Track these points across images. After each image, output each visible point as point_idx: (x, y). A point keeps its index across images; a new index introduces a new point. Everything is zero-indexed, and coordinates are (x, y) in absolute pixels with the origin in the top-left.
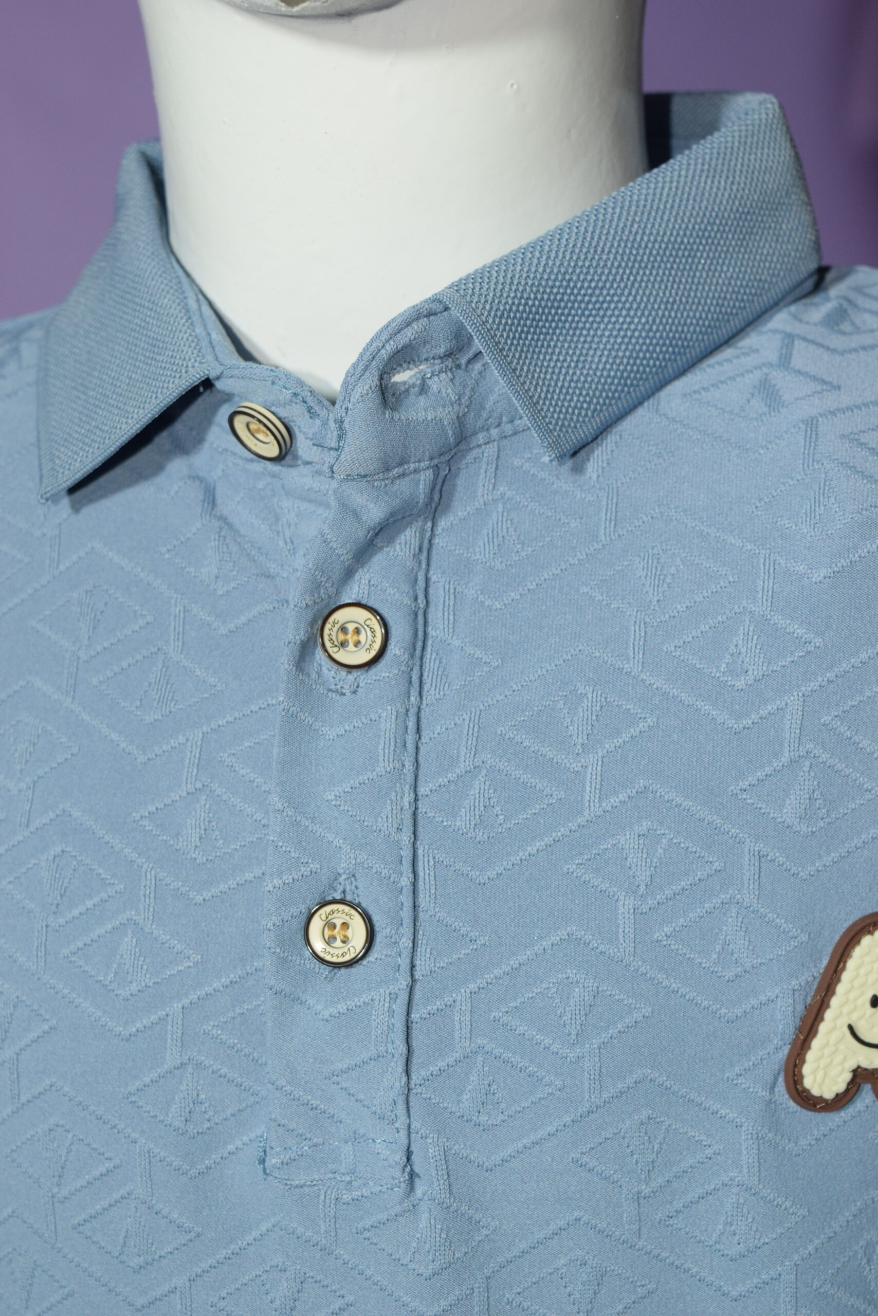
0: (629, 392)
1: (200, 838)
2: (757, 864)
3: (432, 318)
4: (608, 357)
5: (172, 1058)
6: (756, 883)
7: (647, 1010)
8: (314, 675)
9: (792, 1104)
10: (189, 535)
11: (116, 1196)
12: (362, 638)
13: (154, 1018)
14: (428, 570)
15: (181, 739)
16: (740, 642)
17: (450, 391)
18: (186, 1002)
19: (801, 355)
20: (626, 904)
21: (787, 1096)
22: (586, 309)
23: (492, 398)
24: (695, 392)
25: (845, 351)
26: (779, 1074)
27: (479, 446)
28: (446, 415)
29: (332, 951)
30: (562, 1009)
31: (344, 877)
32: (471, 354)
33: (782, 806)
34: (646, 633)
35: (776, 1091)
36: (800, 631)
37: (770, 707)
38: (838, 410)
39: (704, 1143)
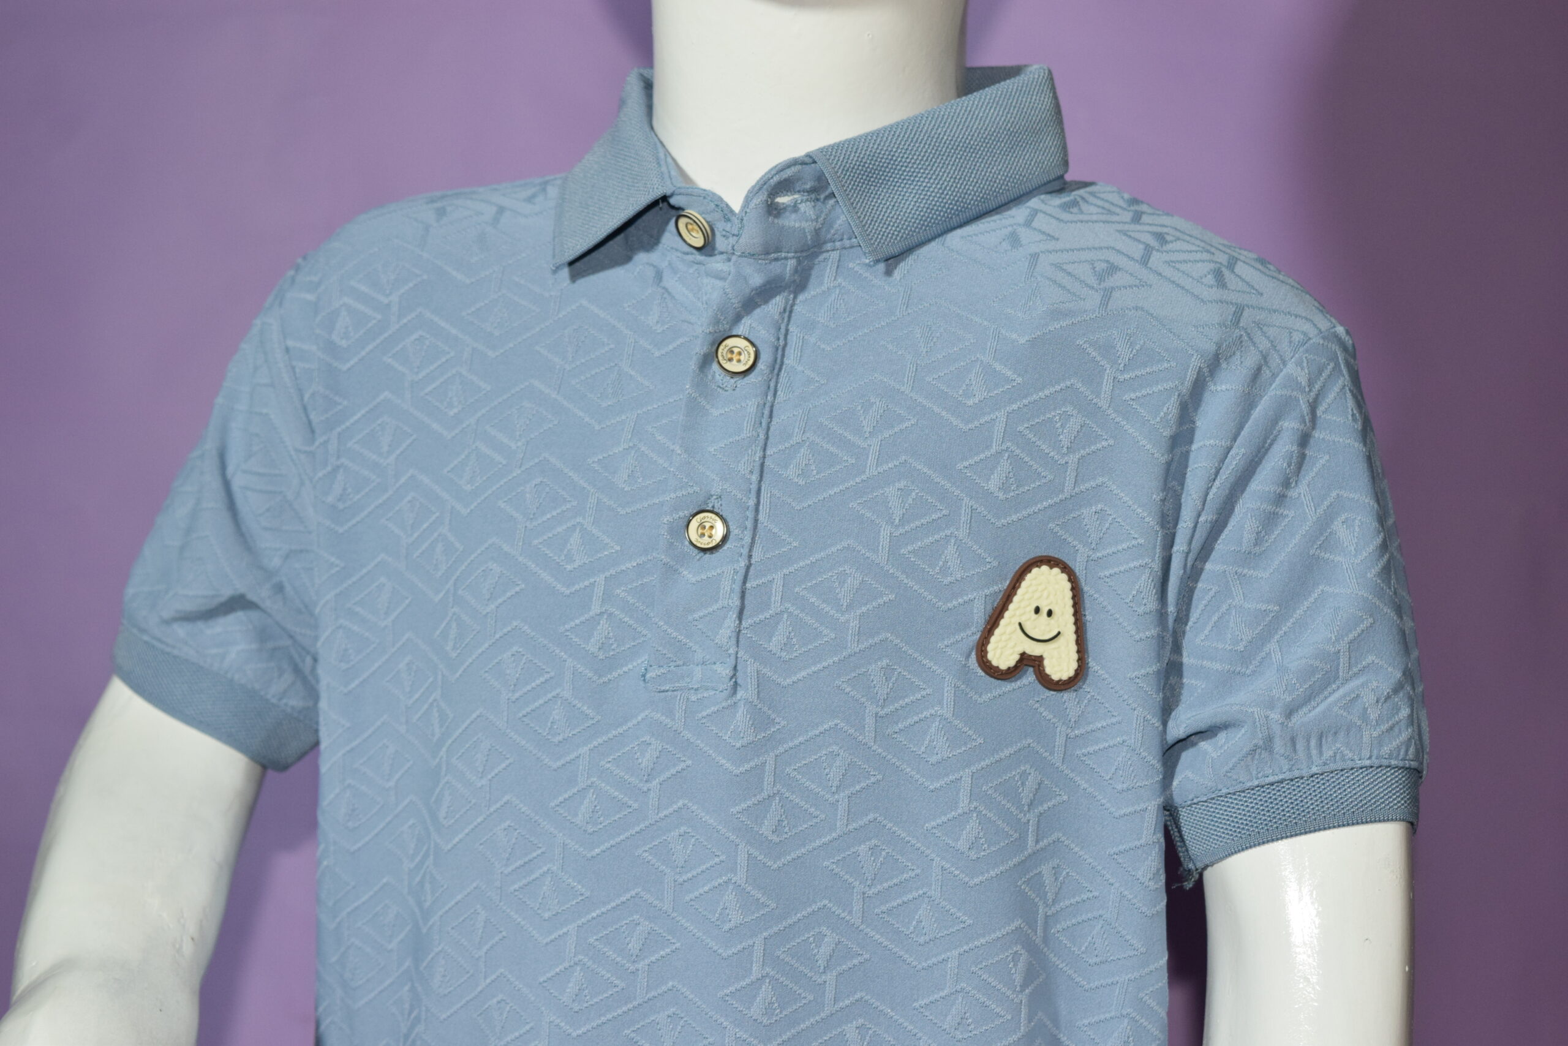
0: (925, 230)
1: (629, 476)
2: (970, 514)
3: (804, 166)
4: (914, 206)
5: (595, 609)
6: (968, 526)
7: (892, 597)
8: (710, 377)
9: (981, 673)
10: (643, 297)
11: (550, 696)
12: (742, 358)
13: (587, 583)
14: (788, 325)
15: (623, 417)
16: (973, 378)
17: (811, 213)
18: (607, 574)
19: (1040, 222)
20: (885, 532)
21: (977, 664)
22: (902, 175)
23: (839, 222)
24: (969, 236)
25: (1068, 221)
26: (972, 649)
27: (828, 251)
28: (808, 226)
29: (701, 541)
30: (839, 589)
31: (715, 497)
32: (827, 193)
33: (989, 480)
34: (916, 369)
35: (970, 659)
36: (1009, 373)
37: (987, 418)
38: (1054, 250)
39: (921, 687)
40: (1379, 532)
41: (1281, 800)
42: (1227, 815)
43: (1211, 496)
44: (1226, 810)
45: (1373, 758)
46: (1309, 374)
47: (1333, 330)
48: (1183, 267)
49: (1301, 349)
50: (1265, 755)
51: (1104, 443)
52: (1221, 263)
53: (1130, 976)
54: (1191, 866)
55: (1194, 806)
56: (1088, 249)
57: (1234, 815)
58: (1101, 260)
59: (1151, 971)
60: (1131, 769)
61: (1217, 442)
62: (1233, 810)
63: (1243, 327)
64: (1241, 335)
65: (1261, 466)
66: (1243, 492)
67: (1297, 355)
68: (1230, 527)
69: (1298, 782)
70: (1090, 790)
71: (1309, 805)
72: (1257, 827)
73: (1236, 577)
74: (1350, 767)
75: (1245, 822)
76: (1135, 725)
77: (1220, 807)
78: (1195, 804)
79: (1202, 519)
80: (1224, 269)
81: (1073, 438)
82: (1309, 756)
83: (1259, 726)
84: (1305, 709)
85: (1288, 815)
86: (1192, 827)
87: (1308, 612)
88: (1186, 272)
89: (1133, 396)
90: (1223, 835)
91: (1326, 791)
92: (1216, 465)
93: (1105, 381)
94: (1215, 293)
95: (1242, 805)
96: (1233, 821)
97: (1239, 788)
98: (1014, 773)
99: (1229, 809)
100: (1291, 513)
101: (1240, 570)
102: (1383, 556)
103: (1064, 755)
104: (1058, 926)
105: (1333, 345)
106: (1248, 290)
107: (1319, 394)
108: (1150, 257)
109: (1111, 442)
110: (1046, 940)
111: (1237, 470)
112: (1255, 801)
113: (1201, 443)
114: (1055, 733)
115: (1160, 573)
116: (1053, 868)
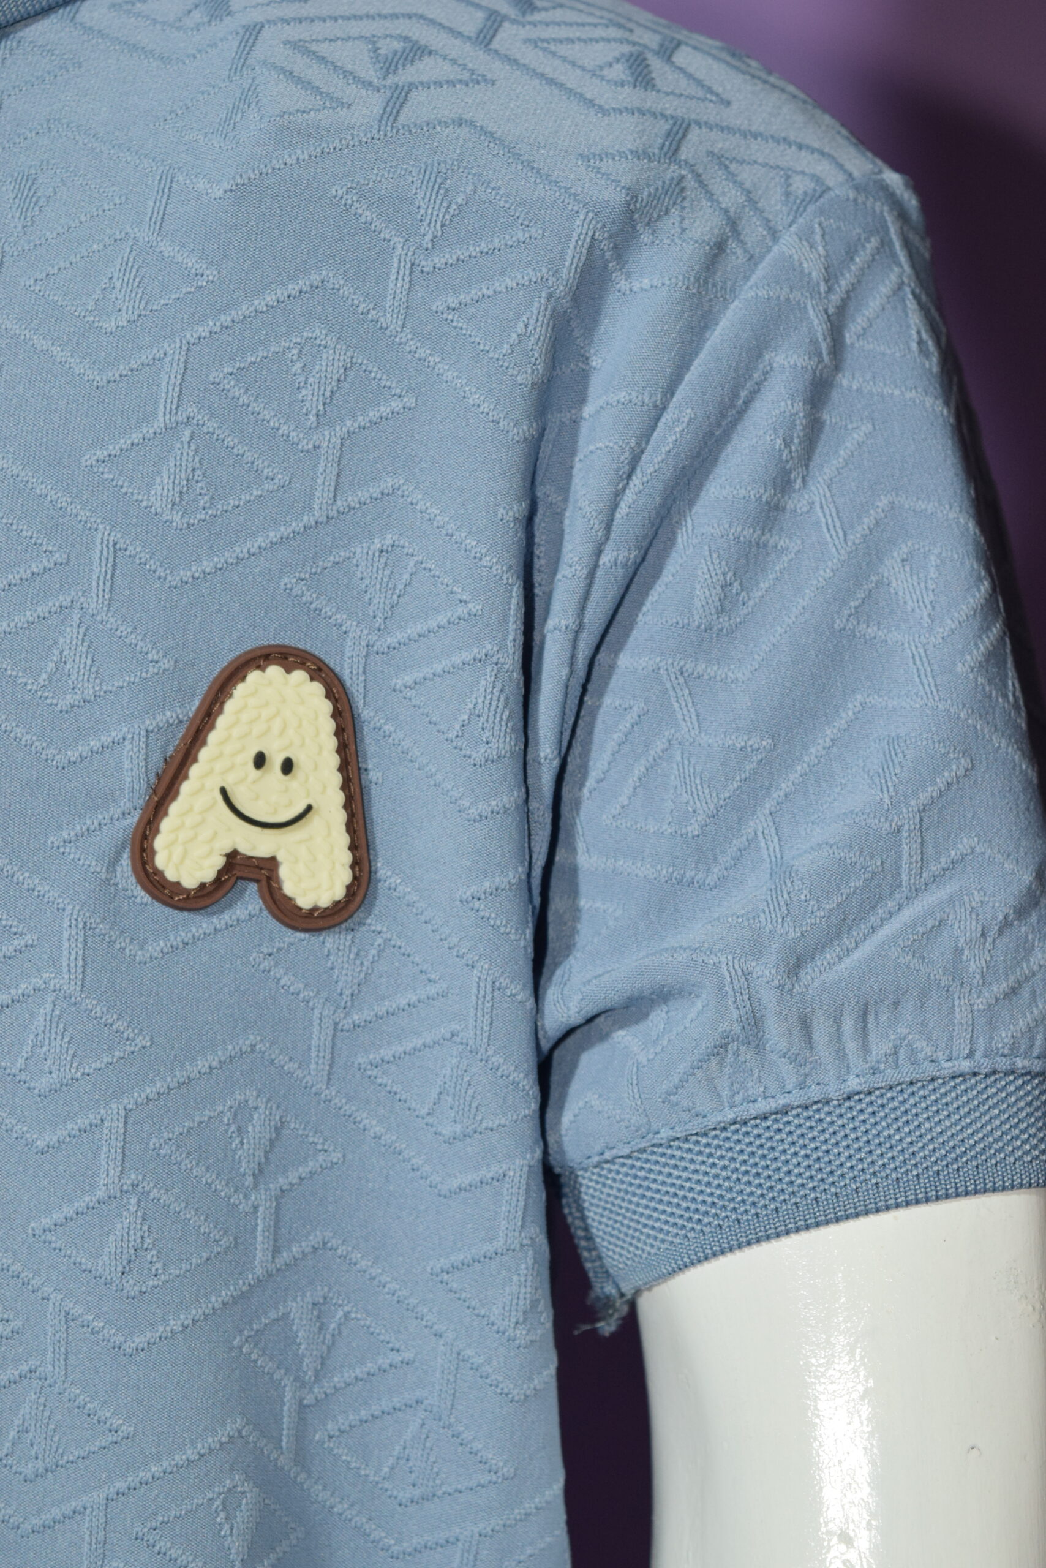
2: (111, 560)
6: (108, 584)
9: (143, 896)
16: (116, 275)
21: (133, 880)
26: (122, 848)
33: (150, 486)
35: (119, 869)
36: (190, 262)
37: (145, 357)
38: (294, 19)
39: (14, 930)
40: (980, 579)
41: (785, 1151)
42: (673, 1185)
43: (623, 510)
44: (670, 1175)
45: (978, 1055)
46: (827, 256)
47: (879, 177)
48: (563, 50)
49: (811, 208)
50: (747, 1054)
51: (396, 405)
52: (645, 46)
53: (481, 1526)
54: (610, 1289)
55: (606, 1166)
56: (368, 16)
57: (688, 1185)
58: (391, 36)
59: (527, 1515)
60: (470, 1092)
61: (634, 394)
62: (685, 1175)
63: (686, 162)
64: (683, 177)
65: (729, 449)
66: (691, 503)
67: (801, 220)
68: (667, 576)
69: (818, 1110)
70: (388, 1138)
71: (843, 1159)
72: (735, 1209)
73: (682, 680)
74: (928, 1075)
75: (709, 1200)
76: (474, 998)
77: (657, 1168)
78: (607, 1162)
79: (605, 559)
80: (649, 56)
81: (328, 394)
82: (841, 1055)
83: (731, 993)
84: (829, 955)
85: (799, 1181)
86: (605, 1209)
87: (835, 750)
88: (570, 58)
89: (452, 302)
90: (666, 1228)
91: (879, 1128)
92: (633, 445)
93: (394, 271)
94: (629, 96)
95: (704, 1162)
96: (685, 1198)
97: (694, 1126)
98: (220, 1108)
99: (676, 1173)
100: (794, 545)
101: (689, 666)
102: (989, 628)
103: (331, 1066)
104: (329, 1427)
105: (878, 204)
106: (700, 93)
107: (849, 297)
108: (496, 31)
109: (410, 401)
110: (301, 1455)
111: (678, 454)
112: (730, 1155)
113: (601, 402)
114: (311, 1021)
115: (517, 675)
116: (314, 1304)
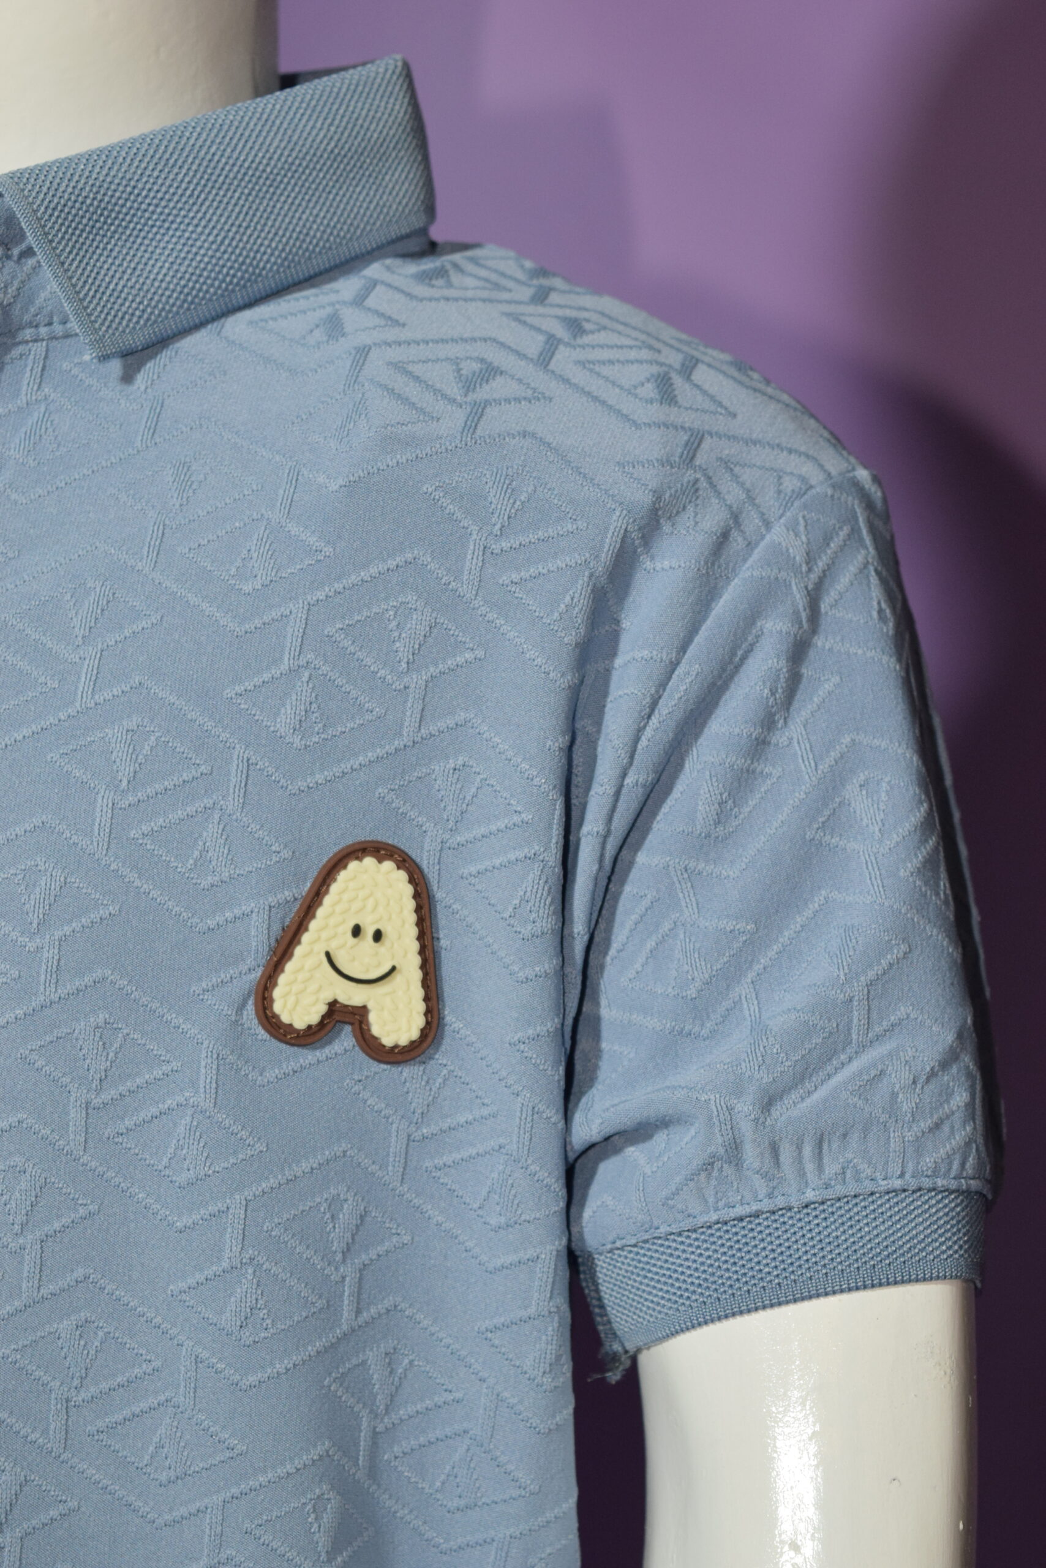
2: (245, 772)
6: (242, 791)
7: (114, 909)
9: (262, 1034)
16: (253, 548)
19: (378, 299)
20: (104, 802)
21: (256, 1021)
23: (43, 295)
24: (262, 320)
26: (248, 996)
27: (27, 342)
30: (26, 897)
32: (23, 246)
33: (276, 715)
34: (163, 534)
35: (245, 1013)
36: (312, 540)
37: (275, 614)
38: (395, 342)
39: (163, 1058)
40: (921, 802)
41: (756, 1246)
42: (669, 1269)
43: (643, 743)
44: (666, 1261)
45: (907, 1176)
46: (808, 543)
47: (851, 475)
48: (606, 370)
49: (797, 504)
50: (728, 1170)
51: (469, 656)
52: (670, 366)
53: (512, 1530)
54: (616, 1347)
55: (617, 1252)
56: (452, 340)
57: (680, 1269)
58: (471, 358)
59: (548, 1522)
60: (513, 1192)
61: (655, 653)
62: (678, 1261)
63: (700, 467)
64: (697, 481)
65: (728, 695)
66: (697, 736)
67: (788, 514)
68: (676, 793)
69: (783, 1215)
70: (448, 1225)
71: (800, 1253)
72: (716, 1290)
73: (686, 876)
74: (868, 1190)
75: (697, 1282)
76: (518, 1120)
77: (657, 1255)
78: (618, 1249)
79: (629, 781)
80: (673, 375)
81: (417, 646)
82: (802, 1174)
83: (717, 1123)
84: (794, 1096)
85: (767, 1270)
86: (615, 1285)
87: (803, 934)
88: (611, 378)
89: (515, 577)
90: (663, 1302)
91: (829, 1230)
92: (653, 691)
93: (470, 552)
94: (656, 412)
95: (693, 1253)
96: (677, 1279)
97: (687, 1224)
98: (318, 1200)
99: (671, 1260)
100: (776, 772)
101: (692, 865)
102: (926, 841)
103: (404, 1169)
104: (395, 1449)
105: (850, 498)
106: (713, 408)
107: (825, 575)
108: (553, 353)
109: (480, 653)
110: (373, 1472)
111: (688, 700)
112: (713, 1247)
113: (628, 657)
114: (390, 1132)
115: (558, 870)
116: (386, 1354)
